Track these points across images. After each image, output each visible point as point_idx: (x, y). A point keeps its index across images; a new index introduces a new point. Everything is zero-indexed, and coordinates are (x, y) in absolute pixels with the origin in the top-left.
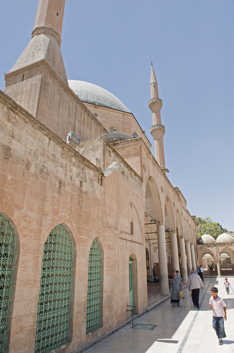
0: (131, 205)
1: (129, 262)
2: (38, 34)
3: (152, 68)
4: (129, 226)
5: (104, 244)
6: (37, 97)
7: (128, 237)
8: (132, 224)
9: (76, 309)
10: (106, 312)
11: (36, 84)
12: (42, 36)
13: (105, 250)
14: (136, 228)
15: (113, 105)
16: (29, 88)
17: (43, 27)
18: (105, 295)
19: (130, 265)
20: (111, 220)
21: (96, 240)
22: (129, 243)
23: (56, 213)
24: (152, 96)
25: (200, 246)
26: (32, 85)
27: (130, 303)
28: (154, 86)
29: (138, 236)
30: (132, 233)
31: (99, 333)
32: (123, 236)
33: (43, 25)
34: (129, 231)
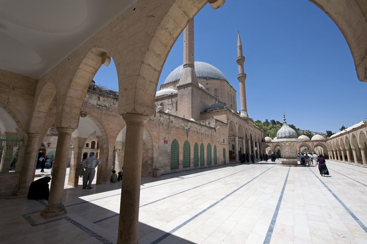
0: (224, 134)
1: (223, 150)
2: (186, 67)
3: (238, 36)
4: (223, 140)
5: (217, 146)
6: (191, 97)
7: (223, 143)
8: (224, 140)
9: (212, 159)
10: (217, 161)
11: (190, 92)
12: (188, 68)
13: (217, 147)
14: (225, 141)
15: (216, 76)
16: (187, 93)
17: (188, 64)
18: (217, 157)
19: (223, 151)
20: (218, 140)
21: (215, 145)
22: (223, 145)
23: (208, 141)
24: (239, 55)
25: (263, 143)
26: (188, 92)
27: (223, 160)
28: (240, 48)
29: (226, 142)
30: (224, 142)
31: (216, 165)
32: (221, 143)
33: (188, 63)
34: (223, 142)
